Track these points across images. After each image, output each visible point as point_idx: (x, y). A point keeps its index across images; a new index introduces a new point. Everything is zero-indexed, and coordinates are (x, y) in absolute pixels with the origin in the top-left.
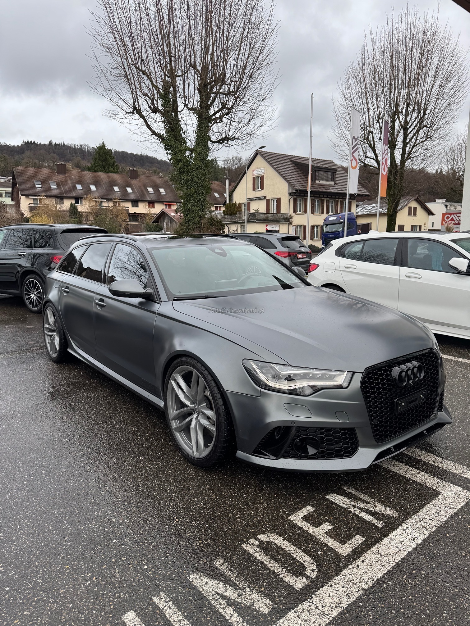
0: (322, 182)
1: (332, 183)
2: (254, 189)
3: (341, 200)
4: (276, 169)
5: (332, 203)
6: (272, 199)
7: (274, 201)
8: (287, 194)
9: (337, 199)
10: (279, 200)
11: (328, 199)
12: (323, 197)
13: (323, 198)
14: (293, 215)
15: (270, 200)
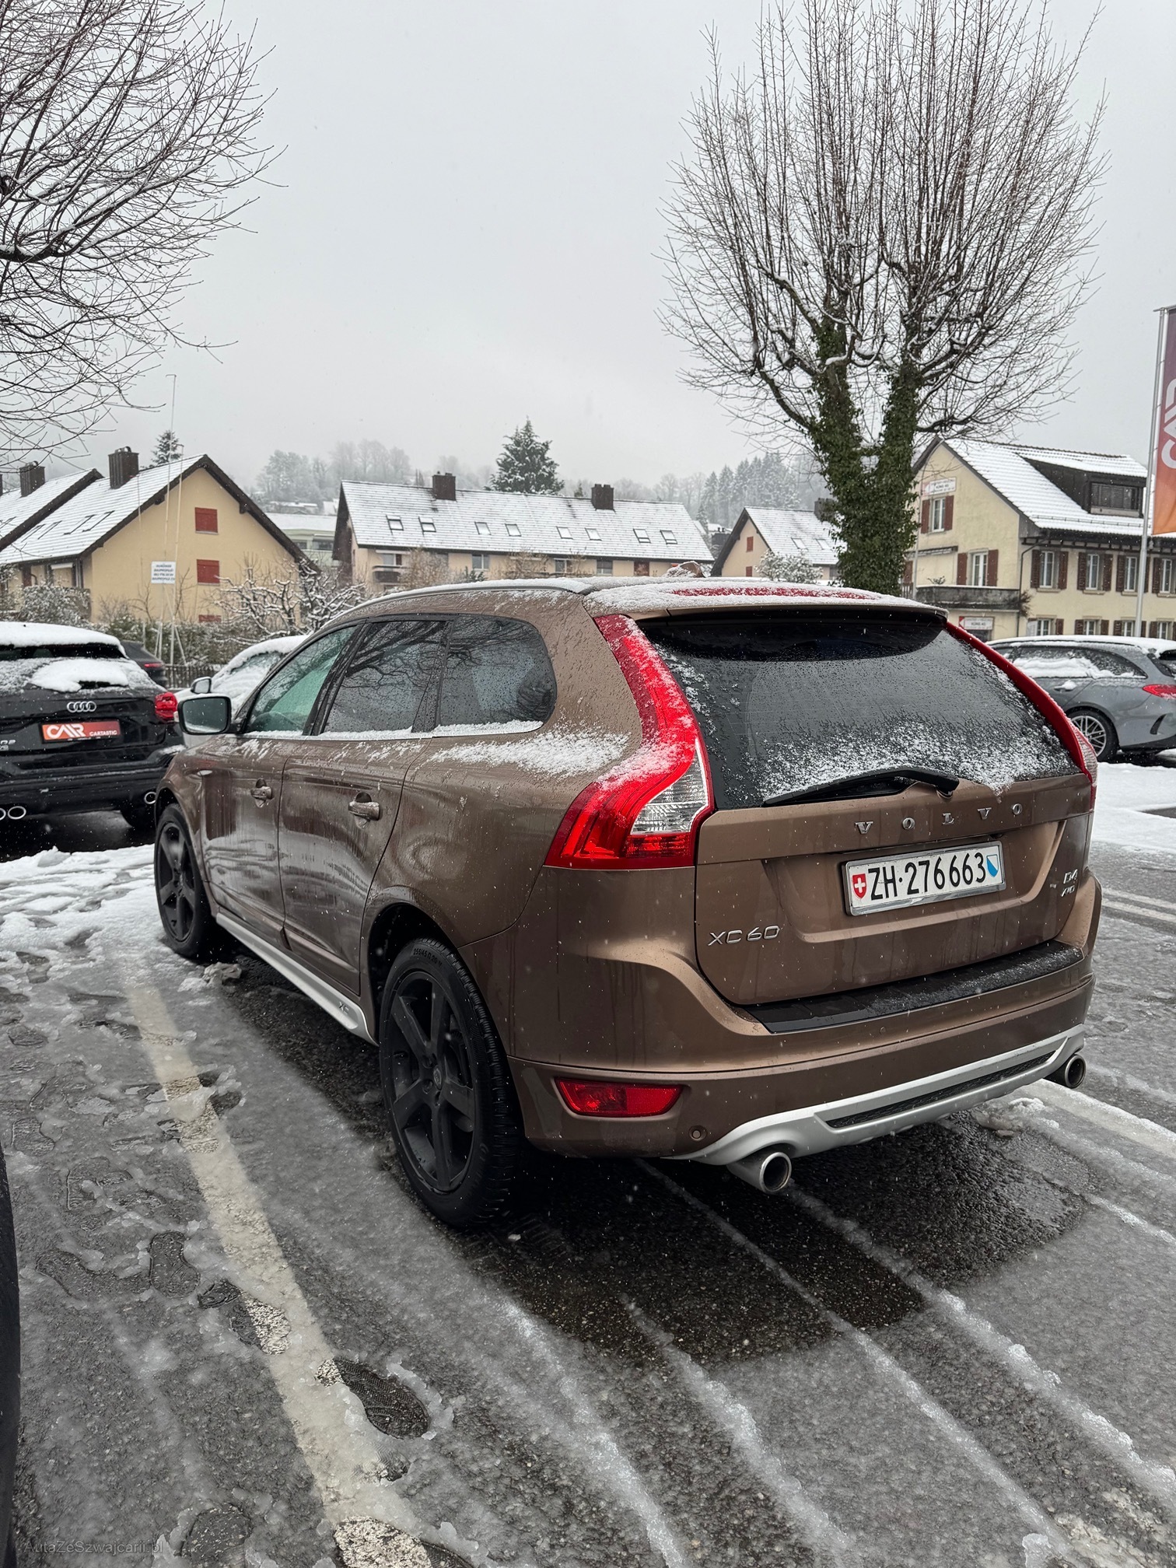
1: (1135, 514)
2: (925, 529)
3: (1158, 556)
4: (986, 481)
5: (1133, 565)
6: (972, 554)
7: (978, 558)
8: (1016, 541)
10: (993, 556)
11: (1122, 553)
12: (1110, 549)
13: (1108, 552)
14: (1032, 592)
15: (969, 556)
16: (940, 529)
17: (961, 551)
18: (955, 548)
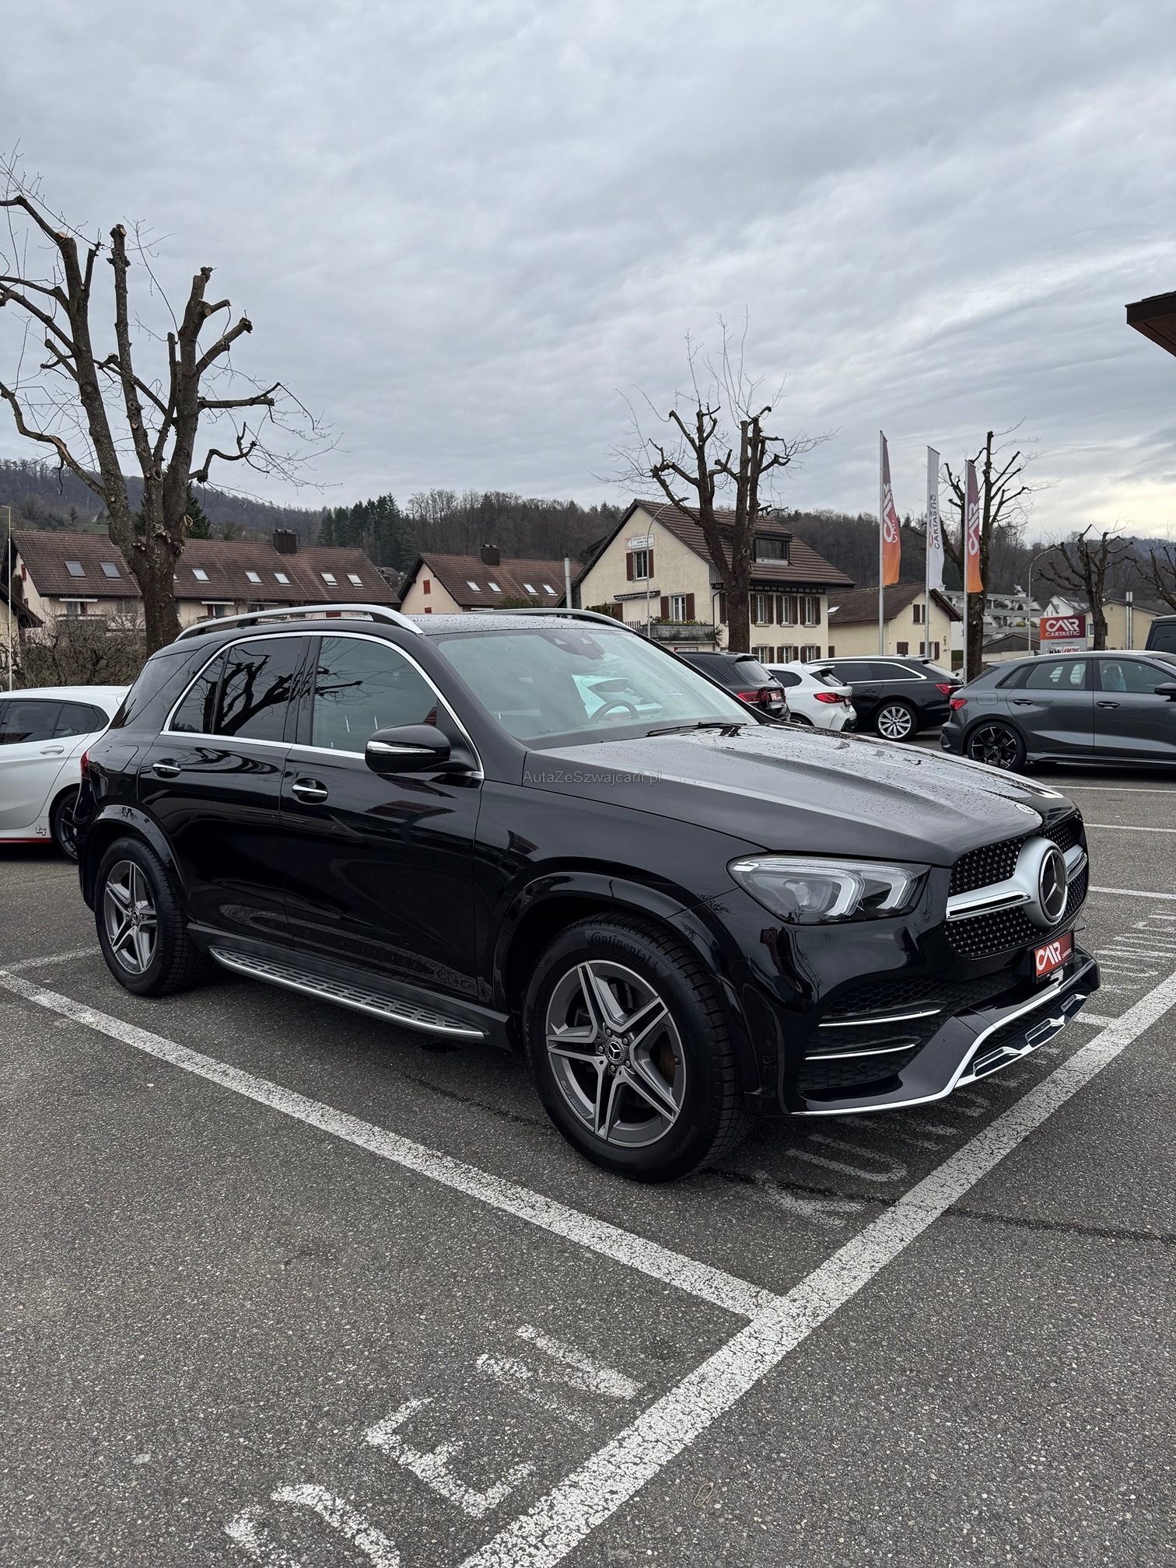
0: (767, 561)
1: (785, 563)
2: (630, 577)
3: (802, 595)
4: (681, 539)
5: (786, 603)
6: (672, 597)
7: (677, 600)
8: (708, 587)
9: (795, 595)
10: (689, 600)
11: (779, 594)
12: (771, 591)
13: (770, 593)
14: (722, 627)
15: (669, 599)
16: (645, 577)
17: (663, 594)
18: (657, 593)
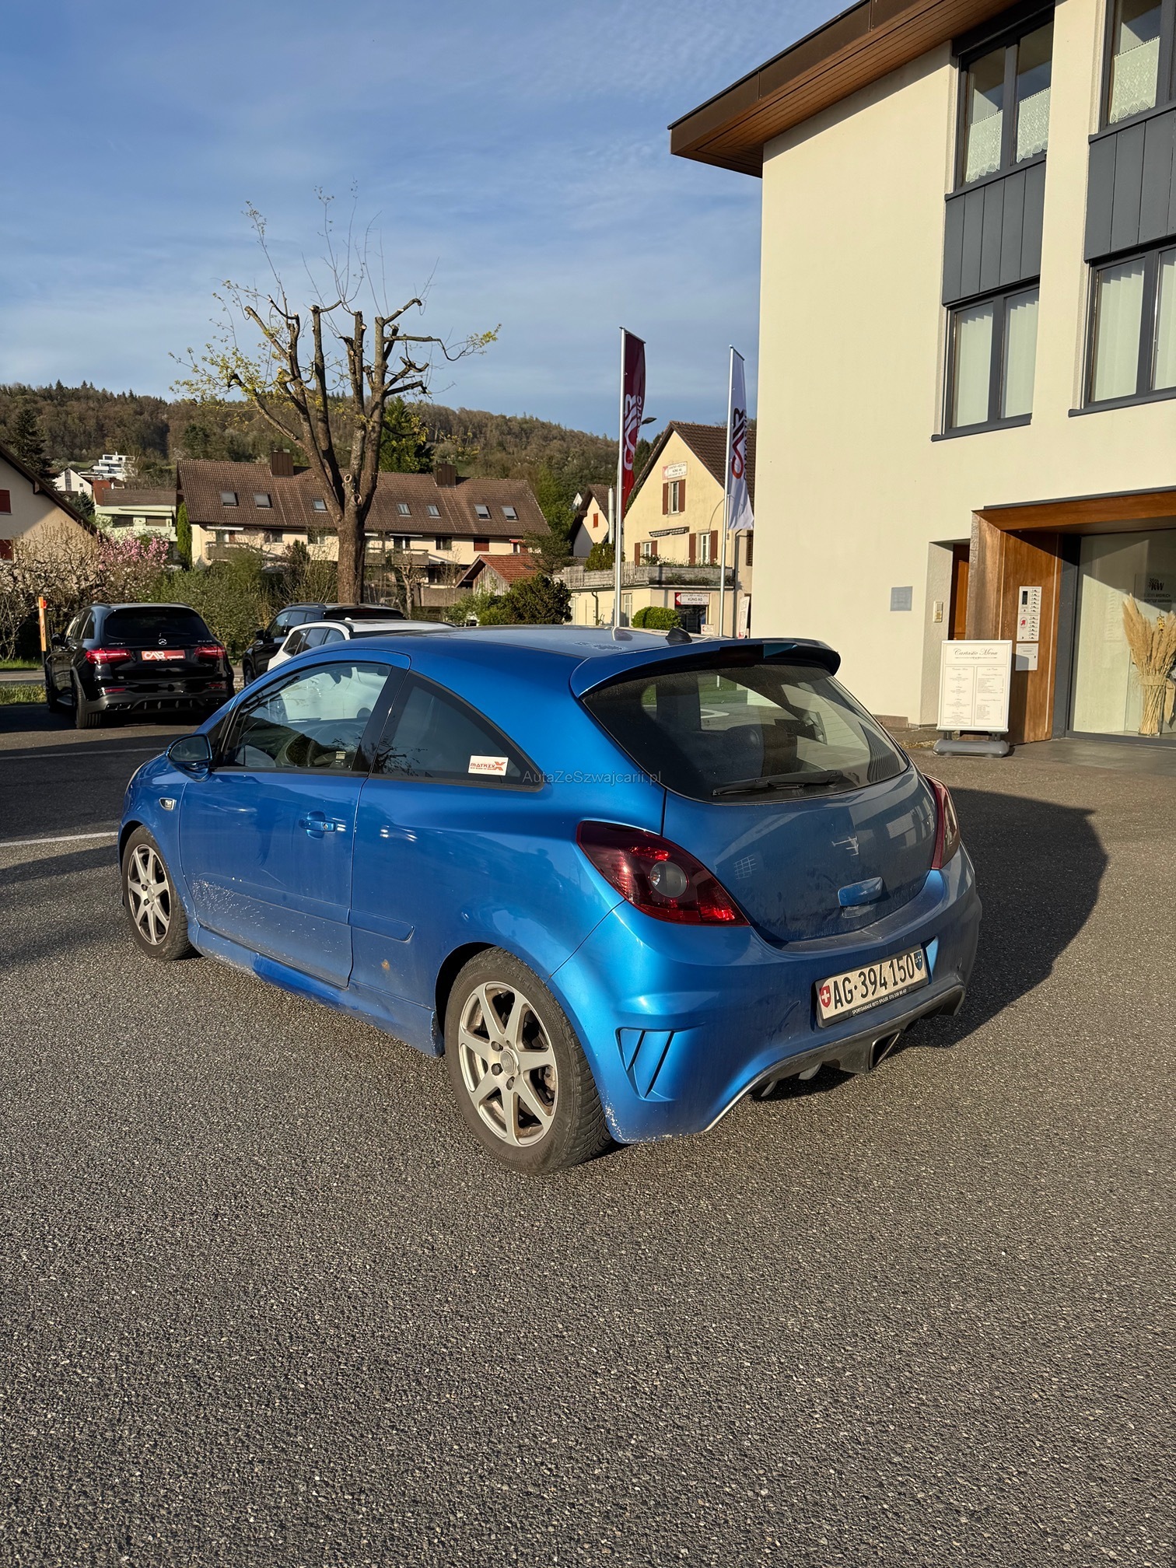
2: (665, 511)
4: (708, 467)
6: (700, 534)
7: (704, 537)
10: (714, 535)
15: (697, 536)
16: (678, 511)
17: (691, 532)
18: (687, 529)
